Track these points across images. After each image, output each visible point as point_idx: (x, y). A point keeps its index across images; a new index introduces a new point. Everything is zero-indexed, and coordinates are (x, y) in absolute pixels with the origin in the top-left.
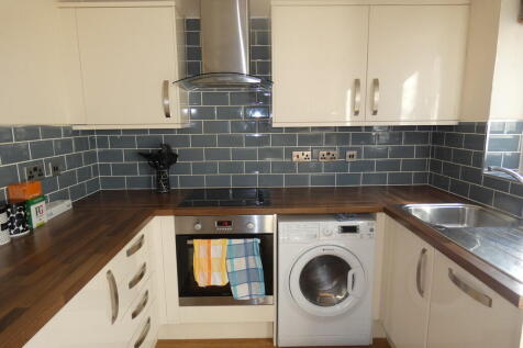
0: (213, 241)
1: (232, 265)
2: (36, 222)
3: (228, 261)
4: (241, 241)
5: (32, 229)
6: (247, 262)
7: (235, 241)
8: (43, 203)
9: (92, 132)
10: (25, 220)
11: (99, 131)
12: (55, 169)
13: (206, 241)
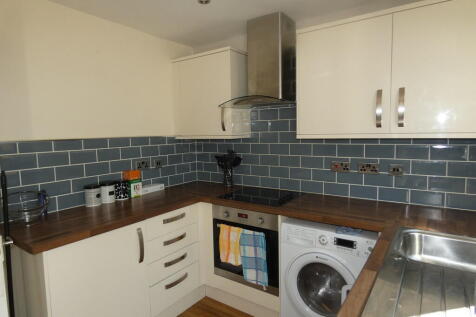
0: (233, 228)
1: (244, 251)
2: (133, 194)
3: (242, 247)
4: (251, 232)
5: (130, 198)
6: (256, 251)
7: (247, 232)
8: (140, 184)
9: (193, 140)
10: (127, 192)
11: (198, 140)
12: (158, 163)
13: (227, 227)
